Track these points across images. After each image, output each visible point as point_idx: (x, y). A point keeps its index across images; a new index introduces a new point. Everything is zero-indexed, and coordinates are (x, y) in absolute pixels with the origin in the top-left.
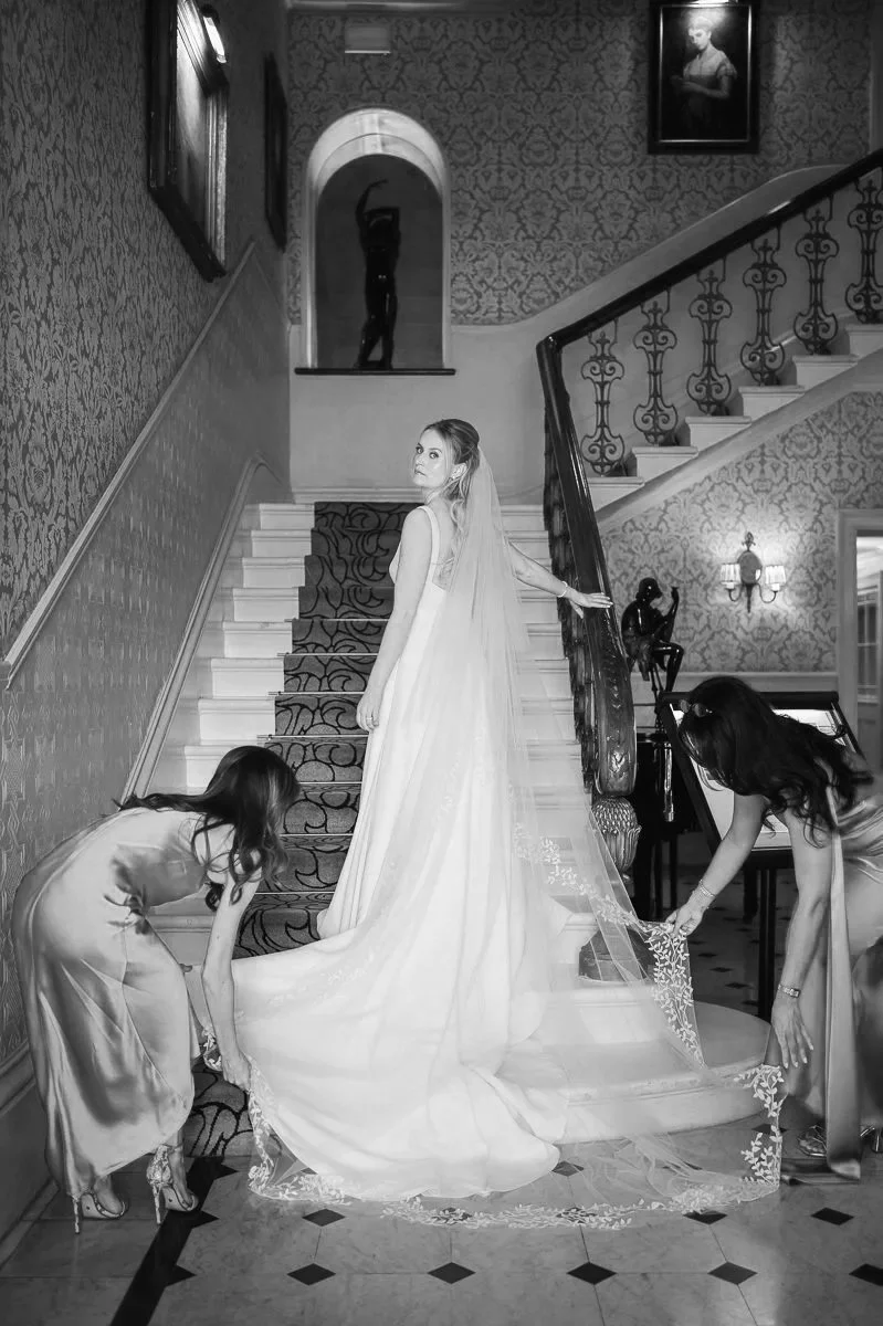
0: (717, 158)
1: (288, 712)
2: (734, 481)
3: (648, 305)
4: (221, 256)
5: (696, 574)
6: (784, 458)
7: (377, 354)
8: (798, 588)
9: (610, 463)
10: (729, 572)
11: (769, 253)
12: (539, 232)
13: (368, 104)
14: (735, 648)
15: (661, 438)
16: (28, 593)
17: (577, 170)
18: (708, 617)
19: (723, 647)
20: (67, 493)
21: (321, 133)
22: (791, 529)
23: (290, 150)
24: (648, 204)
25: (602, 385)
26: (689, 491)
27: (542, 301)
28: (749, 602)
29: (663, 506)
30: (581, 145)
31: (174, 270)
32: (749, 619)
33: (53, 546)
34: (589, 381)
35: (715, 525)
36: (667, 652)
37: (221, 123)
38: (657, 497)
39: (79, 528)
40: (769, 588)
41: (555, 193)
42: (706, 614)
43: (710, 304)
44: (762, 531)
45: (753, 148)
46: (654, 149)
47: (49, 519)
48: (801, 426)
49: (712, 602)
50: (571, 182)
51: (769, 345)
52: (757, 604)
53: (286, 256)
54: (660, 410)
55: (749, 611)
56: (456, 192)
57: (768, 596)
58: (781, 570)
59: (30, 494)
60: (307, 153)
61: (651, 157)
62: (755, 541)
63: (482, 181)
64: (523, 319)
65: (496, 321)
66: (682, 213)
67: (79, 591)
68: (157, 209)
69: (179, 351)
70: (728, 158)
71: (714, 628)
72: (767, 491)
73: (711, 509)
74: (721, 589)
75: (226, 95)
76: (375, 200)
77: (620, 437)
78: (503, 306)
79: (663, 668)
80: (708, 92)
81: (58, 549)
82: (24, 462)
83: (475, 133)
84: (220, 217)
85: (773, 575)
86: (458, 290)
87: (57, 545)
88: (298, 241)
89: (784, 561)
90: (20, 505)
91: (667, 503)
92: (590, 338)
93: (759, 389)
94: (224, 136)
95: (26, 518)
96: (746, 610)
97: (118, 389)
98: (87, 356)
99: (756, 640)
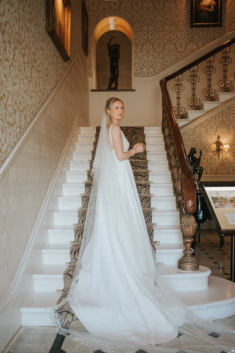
0: (210, 29)
1: (89, 187)
2: (214, 121)
3: (192, 69)
4: (69, 54)
5: (203, 147)
6: (229, 114)
7: (113, 86)
8: (233, 151)
9: (181, 115)
10: (213, 147)
11: (227, 54)
12: (159, 51)
13: (111, 15)
14: (215, 168)
15: (195, 108)
16: (7, 151)
17: (170, 33)
18: (207, 159)
19: (211, 168)
20: (20, 121)
21: (98, 23)
22: (231, 134)
23: (89, 28)
24: (190, 42)
25: (178, 92)
26: (202, 123)
27: (160, 70)
28: (219, 155)
29: (194, 128)
30: (171, 25)
31: (55, 57)
32: (219, 160)
33: (16, 137)
34: (174, 91)
35: (209, 133)
36: (198, 169)
37: (69, 15)
38: (192, 126)
39: (24, 131)
40: (224, 151)
41: (164, 40)
42: (206, 158)
43: (210, 69)
44: (222, 135)
45: (220, 26)
46: (192, 26)
47: (14, 128)
48: (234, 105)
49: (208, 155)
50: (168, 36)
51: (227, 80)
52: (221, 156)
53: (88, 58)
54: (195, 100)
55: (219, 158)
56: (136, 39)
57: (224, 153)
58: (228, 146)
59: (7, 120)
60: (94, 29)
61: (191, 29)
62: (220, 137)
63: (143, 36)
64: (154, 75)
65: (147, 76)
66: (200, 44)
67: (24, 151)
68: (49, 38)
69: (57, 81)
70: (213, 28)
71: (209, 162)
72: (224, 123)
73: (208, 129)
74: (211, 151)
75: (70, 6)
76: (113, 43)
77: (183, 107)
78: (149, 72)
79: (197, 174)
80: (207, 9)
81: (17, 138)
82: (5, 110)
83: (141, 23)
84: (69, 42)
85: (226, 147)
86: (136, 67)
87: (17, 137)
88: (91, 54)
89: (229, 143)
90: (4, 123)
91: (195, 127)
92: (175, 79)
93: (224, 93)
94: (70, 19)
95: (6, 128)
96: (218, 157)
97: (37, 90)
98: (27, 79)
99: (221, 166)
